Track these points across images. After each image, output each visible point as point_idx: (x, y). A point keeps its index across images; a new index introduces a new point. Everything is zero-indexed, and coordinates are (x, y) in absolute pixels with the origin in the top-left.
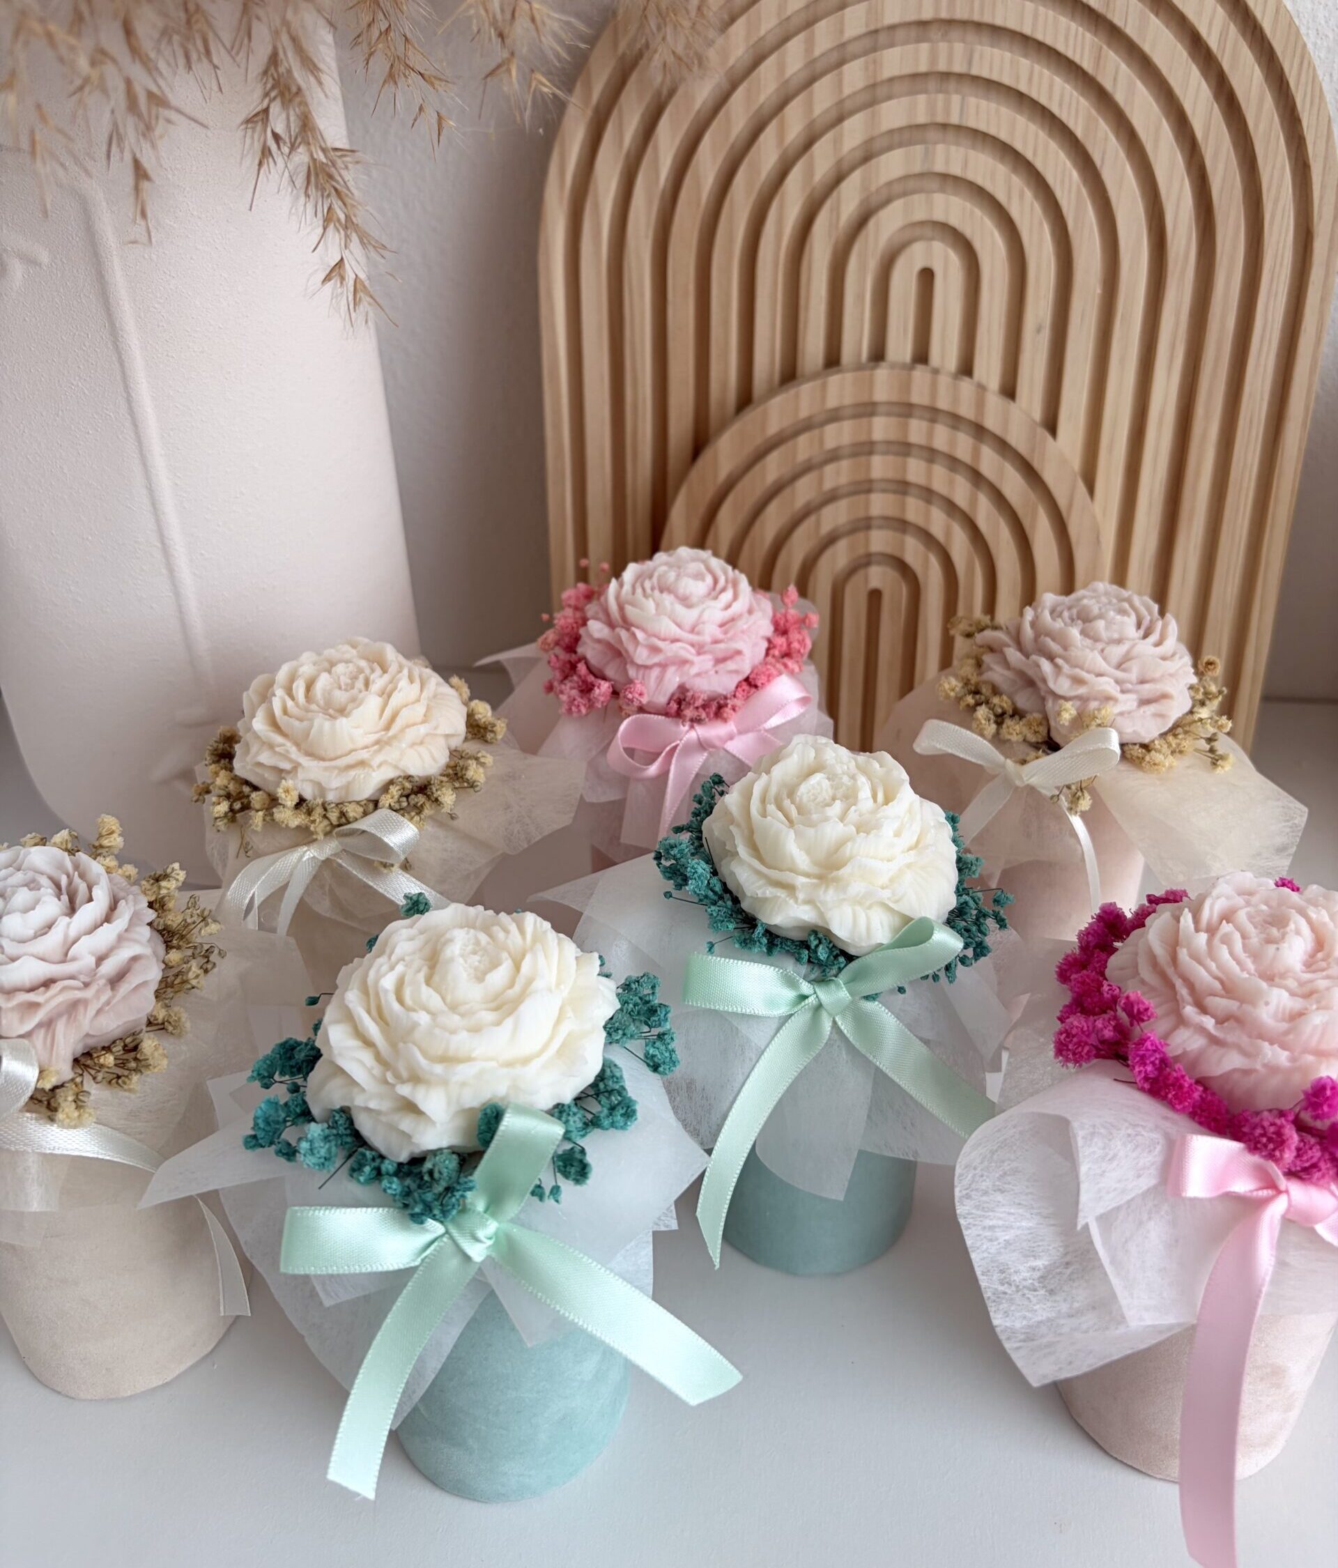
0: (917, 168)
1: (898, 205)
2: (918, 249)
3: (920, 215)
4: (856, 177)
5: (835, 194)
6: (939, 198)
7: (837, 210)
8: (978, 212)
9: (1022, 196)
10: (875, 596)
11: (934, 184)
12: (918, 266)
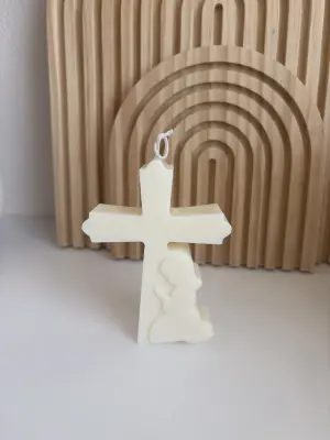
10: (213, 162)
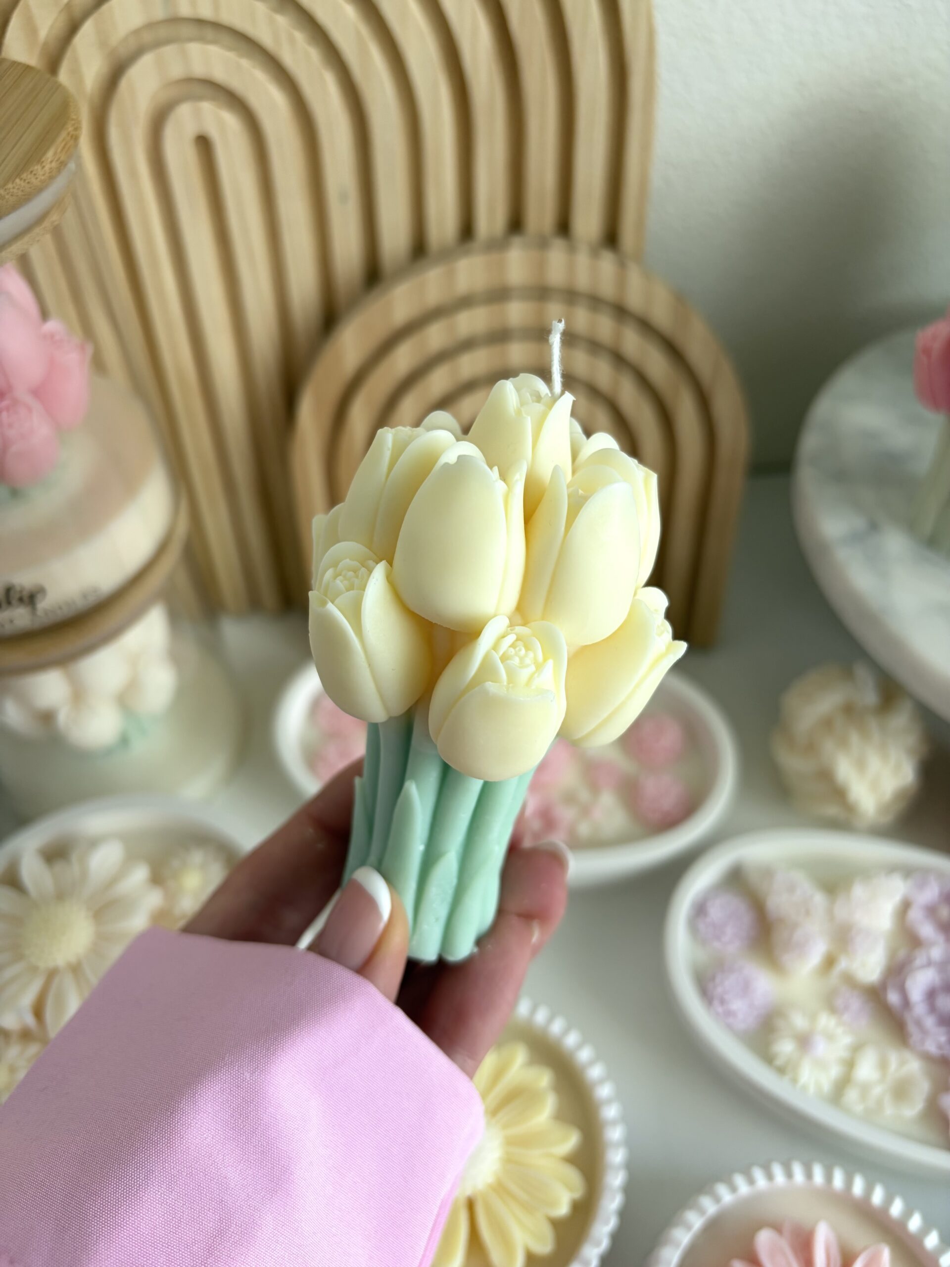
0: (159, 13)
1: (147, 61)
2: (184, 111)
3: (176, 71)
4: (88, 28)
5: (69, 55)
6: (194, 48)
7: (76, 72)
8: (245, 63)
9: (292, 41)
11: (186, 30)
12: (190, 130)
